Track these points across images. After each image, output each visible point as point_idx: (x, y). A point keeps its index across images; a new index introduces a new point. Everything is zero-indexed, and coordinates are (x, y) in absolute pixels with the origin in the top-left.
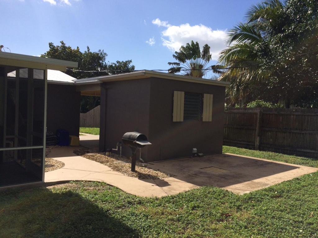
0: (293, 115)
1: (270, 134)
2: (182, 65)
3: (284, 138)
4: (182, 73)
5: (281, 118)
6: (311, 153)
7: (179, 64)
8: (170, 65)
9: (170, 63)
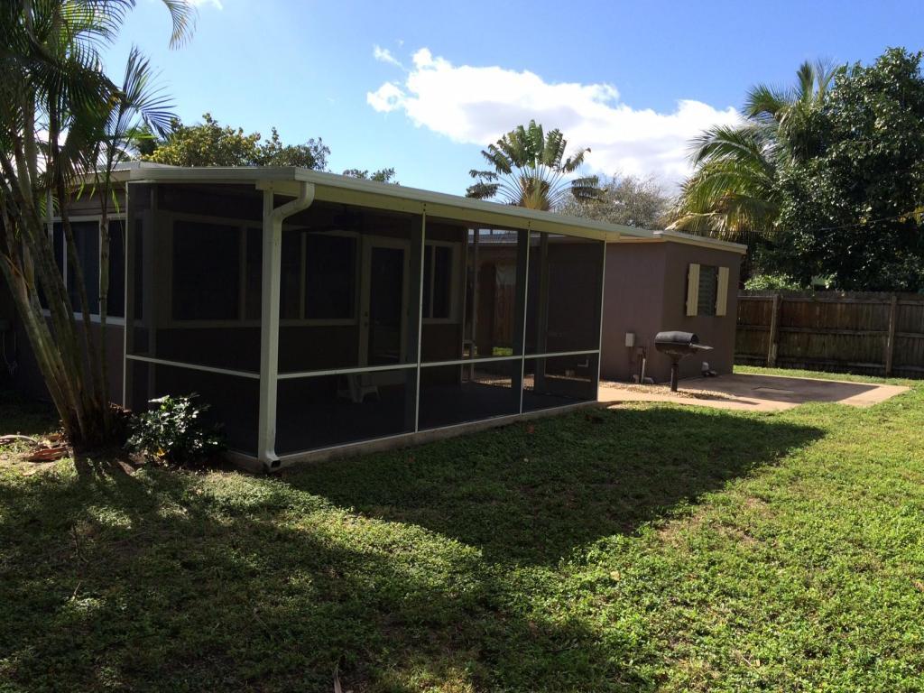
0: (842, 303)
1: (796, 338)
2: (503, 178)
3: (824, 344)
4: (499, 198)
5: (818, 309)
6: (874, 368)
7: (495, 175)
8: (474, 176)
9: (474, 173)
